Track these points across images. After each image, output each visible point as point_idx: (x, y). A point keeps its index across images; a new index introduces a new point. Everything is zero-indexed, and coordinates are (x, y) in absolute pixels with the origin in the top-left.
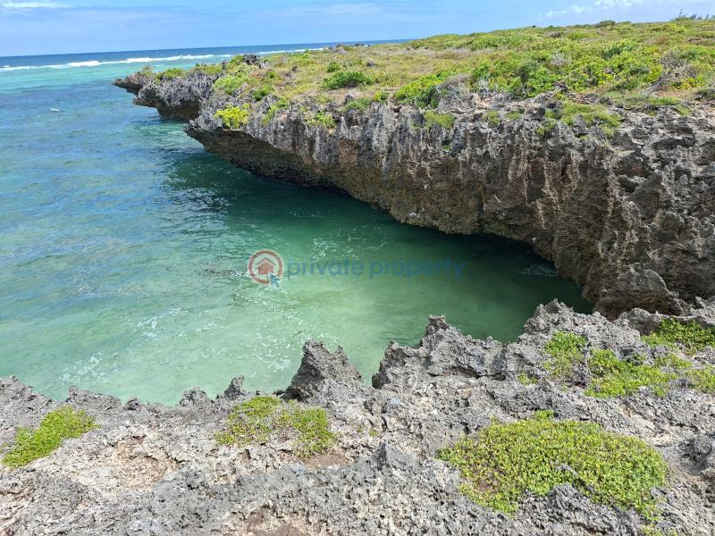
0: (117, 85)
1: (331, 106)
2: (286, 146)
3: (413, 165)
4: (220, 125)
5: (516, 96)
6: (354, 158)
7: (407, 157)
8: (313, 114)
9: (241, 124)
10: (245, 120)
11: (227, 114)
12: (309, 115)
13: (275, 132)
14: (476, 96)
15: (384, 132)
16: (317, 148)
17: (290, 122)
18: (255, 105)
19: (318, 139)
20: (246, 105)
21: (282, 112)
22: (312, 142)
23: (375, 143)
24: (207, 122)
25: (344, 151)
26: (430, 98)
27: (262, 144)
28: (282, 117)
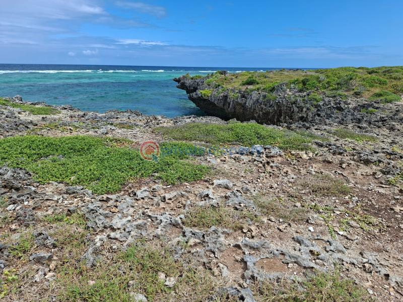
0: (174, 80)
1: (240, 91)
2: (221, 105)
3: (257, 113)
4: (200, 96)
5: (301, 91)
6: (241, 110)
7: (255, 110)
8: (233, 94)
9: (208, 96)
10: (209, 95)
11: (203, 92)
12: (231, 94)
13: (218, 100)
14: (288, 90)
15: (251, 101)
16: (231, 106)
17: (224, 96)
18: (215, 90)
19: (232, 103)
20: (212, 89)
21: (223, 93)
22: (229, 104)
23: (247, 104)
24: (196, 94)
25: (238, 107)
26: (272, 90)
27: (213, 104)
28: (222, 94)
